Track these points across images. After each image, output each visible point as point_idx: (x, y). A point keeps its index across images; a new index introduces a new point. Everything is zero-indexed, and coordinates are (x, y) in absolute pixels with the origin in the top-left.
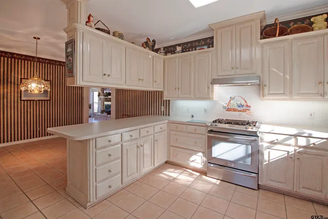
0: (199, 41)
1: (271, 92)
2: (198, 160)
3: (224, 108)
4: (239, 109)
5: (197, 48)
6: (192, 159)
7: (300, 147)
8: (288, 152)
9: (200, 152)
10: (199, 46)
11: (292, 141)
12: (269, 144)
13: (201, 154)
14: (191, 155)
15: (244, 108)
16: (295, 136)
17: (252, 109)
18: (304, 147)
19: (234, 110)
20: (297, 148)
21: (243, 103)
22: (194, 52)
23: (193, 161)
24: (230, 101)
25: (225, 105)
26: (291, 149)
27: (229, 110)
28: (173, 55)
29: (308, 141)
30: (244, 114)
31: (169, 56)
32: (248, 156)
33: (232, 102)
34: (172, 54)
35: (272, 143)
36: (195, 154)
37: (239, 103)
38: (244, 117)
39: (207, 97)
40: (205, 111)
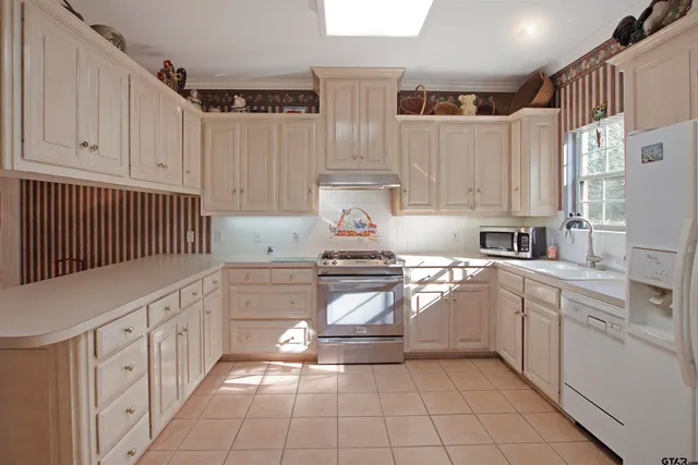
0: (281, 93)
1: (412, 202)
2: (296, 338)
3: (332, 229)
4: (358, 231)
6: (283, 338)
7: (456, 283)
8: (442, 293)
9: (301, 320)
10: (289, 105)
11: (446, 277)
12: (417, 286)
13: (303, 324)
14: (284, 330)
15: (367, 229)
16: (450, 268)
17: (379, 230)
18: (460, 282)
19: (350, 233)
20: (452, 285)
21: (365, 220)
22: (277, 115)
23: (287, 341)
24: (343, 217)
25: (334, 225)
26: (445, 288)
27: (340, 233)
28: (226, 115)
29: (465, 273)
30: (366, 239)
31: (216, 114)
32: (387, 310)
33: (346, 218)
34: (223, 111)
35: (422, 282)
36: (292, 326)
37: (357, 220)
38: (366, 245)
39: (306, 208)
40: (296, 237)
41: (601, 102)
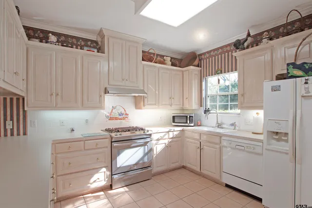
0: (78, 39)
1: (148, 103)
2: (100, 178)
3: (107, 117)
4: (120, 117)
5: (86, 48)
6: (92, 180)
7: (170, 139)
8: (165, 143)
9: (102, 168)
11: (167, 137)
12: (156, 142)
13: (104, 169)
14: (92, 176)
15: (124, 116)
16: (168, 132)
17: (130, 116)
18: (172, 138)
19: (116, 119)
20: (169, 140)
21: (123, 111)
23: (95, 181)
24: (112, 110)
25: (108, 114)
26: (166, 141)
27: (111, 119)
28: (44, 45)
29: (173, 133)
30: (123, 121)
31: (36, 43)
32: (146, 154)
33: (114, 111)
34: (41, 41)
35: (158, 140)
36: (97, 172)
37: (119, 112)
38: (124, 124)
40: (87, 121)
41: (220, 68)
